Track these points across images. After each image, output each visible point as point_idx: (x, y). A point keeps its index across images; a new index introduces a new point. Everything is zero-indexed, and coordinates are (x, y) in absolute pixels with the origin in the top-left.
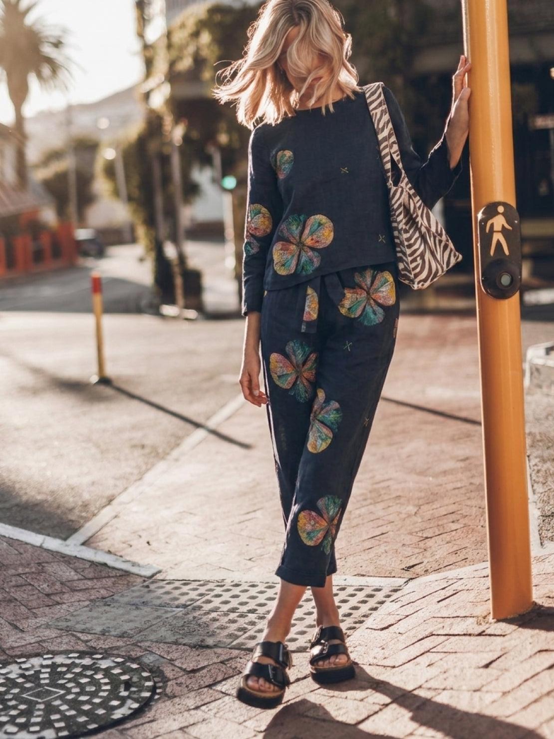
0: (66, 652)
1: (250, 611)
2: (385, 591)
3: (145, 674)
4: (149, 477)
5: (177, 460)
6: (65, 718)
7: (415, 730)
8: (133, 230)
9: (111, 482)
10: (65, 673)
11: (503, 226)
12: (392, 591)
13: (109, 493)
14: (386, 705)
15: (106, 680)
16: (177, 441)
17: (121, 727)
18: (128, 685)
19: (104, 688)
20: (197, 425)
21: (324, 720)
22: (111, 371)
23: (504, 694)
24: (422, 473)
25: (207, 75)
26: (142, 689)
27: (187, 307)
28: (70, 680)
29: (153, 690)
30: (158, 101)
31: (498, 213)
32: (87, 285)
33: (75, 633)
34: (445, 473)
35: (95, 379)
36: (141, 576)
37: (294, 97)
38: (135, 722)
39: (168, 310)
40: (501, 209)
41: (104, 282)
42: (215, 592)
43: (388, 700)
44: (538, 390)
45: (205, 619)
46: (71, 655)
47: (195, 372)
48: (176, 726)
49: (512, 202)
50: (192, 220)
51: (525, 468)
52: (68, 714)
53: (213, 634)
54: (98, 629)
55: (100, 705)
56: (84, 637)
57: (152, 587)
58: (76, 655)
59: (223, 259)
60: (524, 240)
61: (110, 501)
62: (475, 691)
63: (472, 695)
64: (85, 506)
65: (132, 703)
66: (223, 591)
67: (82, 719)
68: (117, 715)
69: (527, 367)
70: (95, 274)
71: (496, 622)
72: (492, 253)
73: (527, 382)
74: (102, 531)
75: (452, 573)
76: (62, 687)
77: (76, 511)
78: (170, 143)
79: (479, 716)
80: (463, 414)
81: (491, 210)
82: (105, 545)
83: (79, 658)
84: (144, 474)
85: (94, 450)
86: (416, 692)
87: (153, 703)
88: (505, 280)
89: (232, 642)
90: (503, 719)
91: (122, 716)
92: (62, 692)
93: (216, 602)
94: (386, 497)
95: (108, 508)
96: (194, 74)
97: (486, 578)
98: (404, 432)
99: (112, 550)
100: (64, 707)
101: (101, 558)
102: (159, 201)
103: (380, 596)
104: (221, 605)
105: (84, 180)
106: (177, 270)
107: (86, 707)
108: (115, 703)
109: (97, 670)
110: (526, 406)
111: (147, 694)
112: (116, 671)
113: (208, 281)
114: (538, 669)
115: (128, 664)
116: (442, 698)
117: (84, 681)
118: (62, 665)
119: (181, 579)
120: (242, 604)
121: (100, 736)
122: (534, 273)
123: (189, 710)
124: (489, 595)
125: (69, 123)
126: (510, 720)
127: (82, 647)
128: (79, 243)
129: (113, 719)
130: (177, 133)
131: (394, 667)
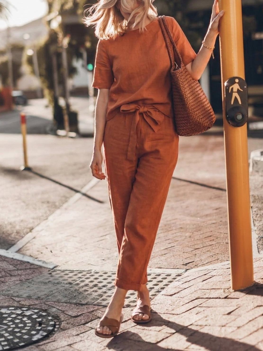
0: (8, 307)
1: (104, 286)
2: (173, 276)
3: (50, 318)
4: (51, 218)
5: (66, 209)
6: (7, 340)
7: (189, 346)
8: (42, 91)
9: (31, 221)
10: (6, 317)
11: (238, 89)
12: (176, 276)
13: (30, 226)
14: (174, 333)
15: (29, 321)
16: (66, 199)
17: (37, 345)
18: (40, 324)
19: (28, 325)
20: (77, 191)
21: (139, 341)
22: (31, 164)
23: (239, 328)
24: (195, 215)
25: (80, 11)
26: (48, 325)
27: (71, 131)
28: (10, 321)
29: (54, 326)
30: (55, 25)
31: (236, 83)
32: (18, 119)
33: (12, 298)
34: (207, 215)
35: (22, 168)
36: (47, 268)
37: (125, 23)
38: (44, 342)
39: (61, 132)
40: (237, 81)
41: (27, 118)
42: (86, 277)
43: (174, 331)
44: (256, 173)
45: (81, 290)
46: (10, 308)
47: (75, 164)
48: (66, 343)
49: (243, 77)
50: (73, 86)
51: (250, 213)
52: (9, 338)
53: (86, 298)
54: (25, 295)
55: (25, 334)
56: (17, 299)
57: (54, 274)
58: (13, 308)
59: (88, 106)
60: (249, 96)
61: (31, 230)
62: (223, 326)
63: (221, 328)
64: (18, 233)
65: (43, 333)
66: (90, 276)
67: (16, 340)
68: (35, 338)
69: (251, 161)
70: (23, 114)
71: (234, 291)
72: (232, 103)
73: (251, 169)
74: (26, 245)
75: (210, 267)
76: (6, 324)
77: (13, 236)
78: (62, 47)
79: (225, 339)
80: (216, 186)
81: (232, 81)
82: (28, 253)
83: (14, 310)
84: (48, 217)
85: (23, 204)
86: (190, 327)
87: (54, 333)
88: (240, 117)
89: (94, 302)
90: (238, 340)
91: (37, 339)
92: (6, 327)
93: (87, 281)
94: (174, 228)
95: (30, 234)
96: (73, 11)
97: (228, 269)
98: (184, 194)
99: (32, 255)
100: (7, 335)
101: (26, 259)
102: (56, 76)
103: (169, 279)
104: (89, 283)
105: (17, 66)
106: (65, 112)
107: (18, 334)
108: (33, 332)
109: (24, 316)
110: (250, 181)
111: (51, 328)
112: (35, 316)
113: (81, 118)
114: (257, 316)
115: (41, 313)
116: (205, 330)
117: (17, 321)
118: (5, 314)
119: (69, 270)
120: (100, 282)
121: (26, 349)
122: (255, 113)
123: (73, 336)
124: (231, 277)
125: (9, 36)
126: (241, 341)
127: (16, 304)
128: (14, 98)
129: (32, 340)
130: (65, 42)
131: (178, 314)
